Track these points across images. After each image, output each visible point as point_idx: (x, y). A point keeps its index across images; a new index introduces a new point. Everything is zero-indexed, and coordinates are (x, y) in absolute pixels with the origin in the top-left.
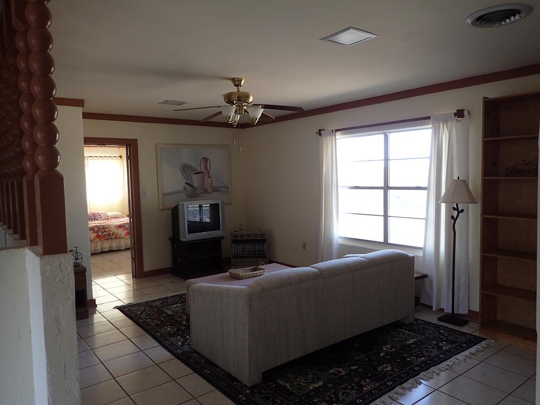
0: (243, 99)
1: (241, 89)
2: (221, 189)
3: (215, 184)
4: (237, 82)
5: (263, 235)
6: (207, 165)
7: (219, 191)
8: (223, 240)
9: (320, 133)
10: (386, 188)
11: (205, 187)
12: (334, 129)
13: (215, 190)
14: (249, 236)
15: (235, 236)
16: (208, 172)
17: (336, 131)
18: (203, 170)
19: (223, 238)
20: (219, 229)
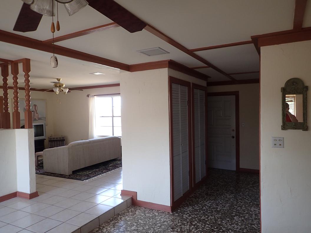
0: (61, 86)
1: (60, 82)
2: (42, 119)
3: (40, 116)
4: (59, 80)
5: (64, 138)
6: (36, 108)
7: (41, 119)
8: (45, 140)
9: (88, 96)
10: (113, 117)
11: (35, 118)
12: (94, 95)
13: (39, 119)
14: (57, 138)
15: (50, 139)
16: (36, 111)
17: (94, 96)
18: (34, 110)
19: (45, 139)
20: (43, 136)
